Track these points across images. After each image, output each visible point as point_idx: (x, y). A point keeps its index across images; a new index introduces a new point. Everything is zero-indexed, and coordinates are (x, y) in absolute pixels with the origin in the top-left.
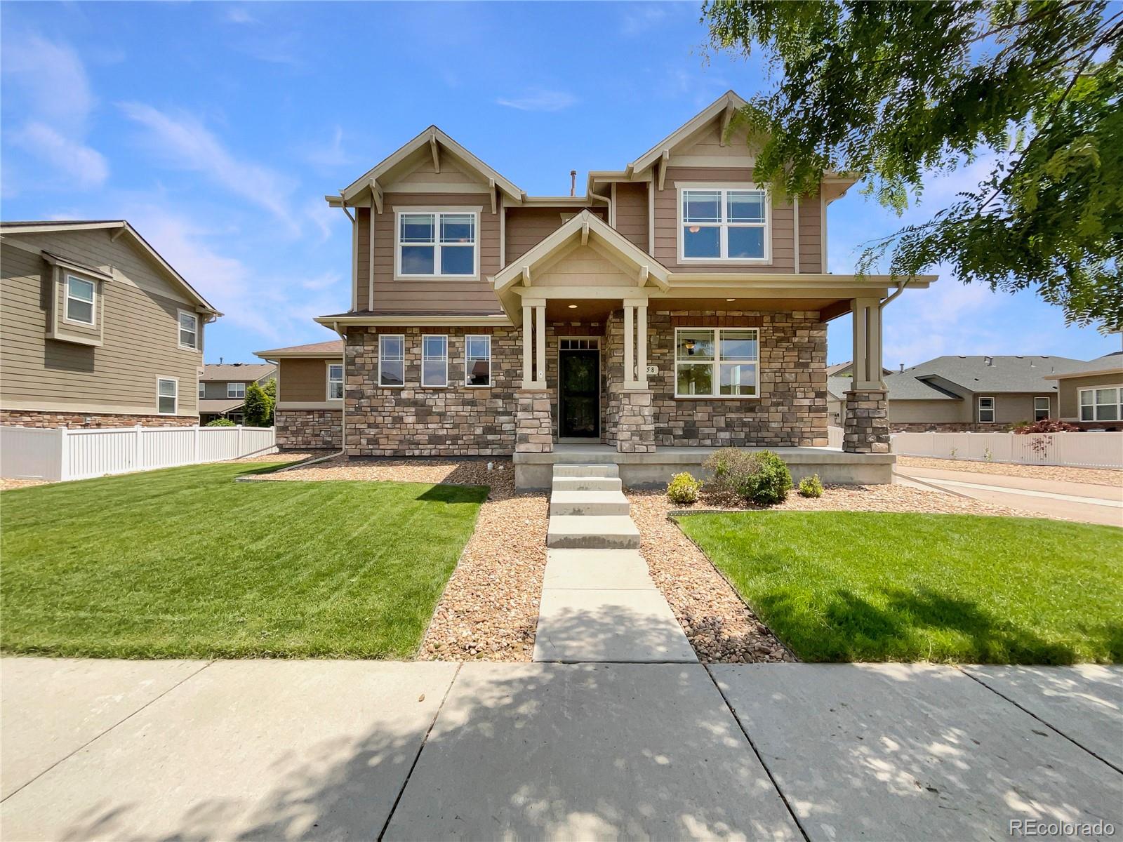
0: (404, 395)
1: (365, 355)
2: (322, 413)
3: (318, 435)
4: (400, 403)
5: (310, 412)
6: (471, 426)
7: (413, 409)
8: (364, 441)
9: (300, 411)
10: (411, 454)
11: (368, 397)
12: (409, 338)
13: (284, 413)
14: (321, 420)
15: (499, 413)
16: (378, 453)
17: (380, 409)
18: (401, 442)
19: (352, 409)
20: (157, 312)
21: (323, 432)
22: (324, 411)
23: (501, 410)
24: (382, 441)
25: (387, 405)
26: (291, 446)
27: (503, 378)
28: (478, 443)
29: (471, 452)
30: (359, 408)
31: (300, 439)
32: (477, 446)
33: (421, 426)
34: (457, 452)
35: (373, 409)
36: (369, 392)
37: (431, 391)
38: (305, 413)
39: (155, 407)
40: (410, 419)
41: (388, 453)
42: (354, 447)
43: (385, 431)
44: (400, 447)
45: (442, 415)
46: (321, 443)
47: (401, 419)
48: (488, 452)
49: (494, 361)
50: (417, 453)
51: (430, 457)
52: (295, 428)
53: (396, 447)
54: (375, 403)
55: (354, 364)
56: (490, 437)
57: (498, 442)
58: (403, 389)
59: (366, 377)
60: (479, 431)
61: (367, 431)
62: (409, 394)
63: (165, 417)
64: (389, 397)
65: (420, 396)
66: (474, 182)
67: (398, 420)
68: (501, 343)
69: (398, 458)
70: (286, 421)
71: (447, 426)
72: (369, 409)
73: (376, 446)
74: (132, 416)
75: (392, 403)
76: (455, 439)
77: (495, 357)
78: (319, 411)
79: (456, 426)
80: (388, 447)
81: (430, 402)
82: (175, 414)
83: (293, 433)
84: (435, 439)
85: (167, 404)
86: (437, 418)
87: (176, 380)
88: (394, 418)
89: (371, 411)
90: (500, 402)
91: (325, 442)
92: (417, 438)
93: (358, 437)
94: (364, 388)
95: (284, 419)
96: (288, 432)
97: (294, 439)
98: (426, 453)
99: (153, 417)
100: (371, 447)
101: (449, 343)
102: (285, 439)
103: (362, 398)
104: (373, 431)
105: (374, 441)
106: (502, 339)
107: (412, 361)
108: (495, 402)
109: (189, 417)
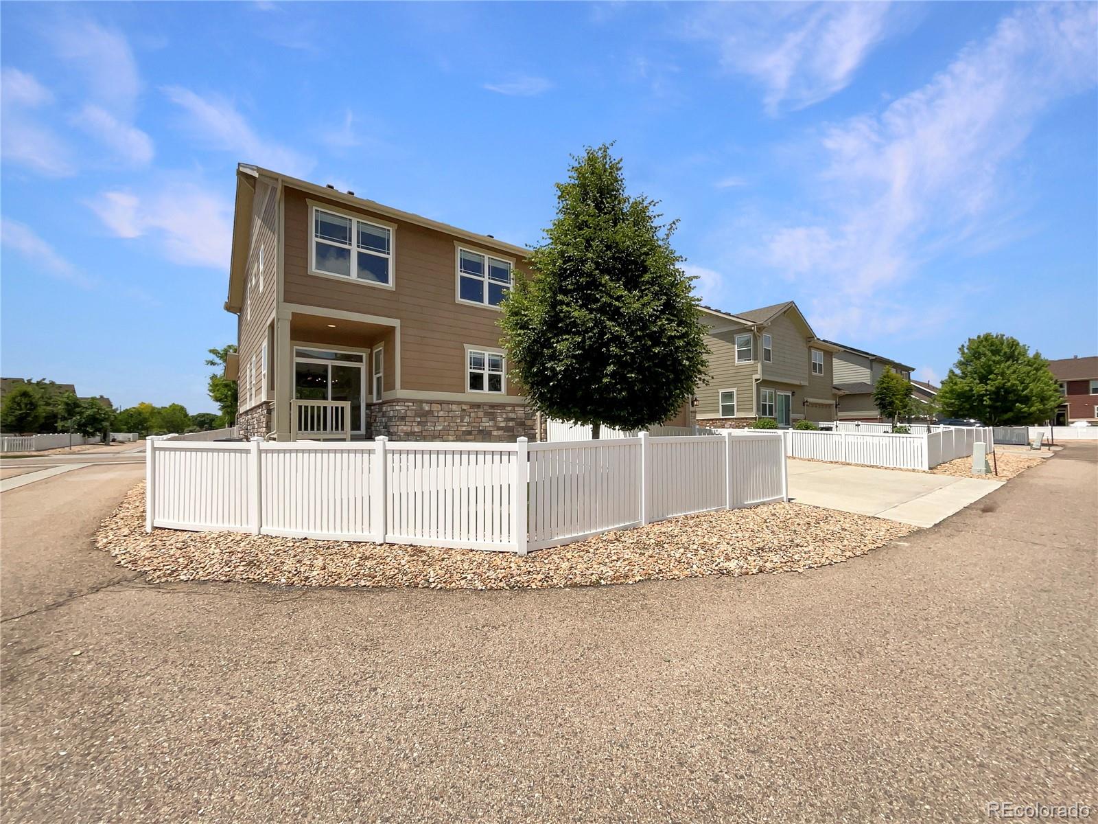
20: (721, 345)
39: (719, 412)
63: (725, 419)
74: (703, 420)
82: (735, 417)
85: (728, 410)
87: (734, 390)
99: (717, 419)
109: (746, 418)
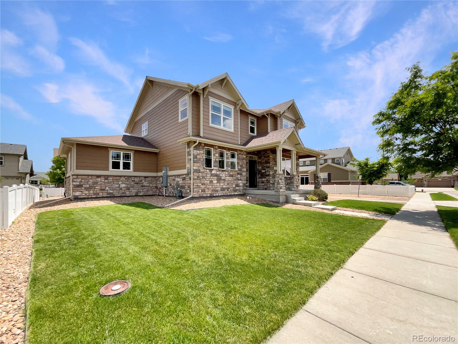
0: (213, 172)
1: (200, 155)
2: (106, 177)
3: (104, 190)
4: (212, 175)
5: (98, 176)
6: (232, 184)
7: (216, 178)
8: (200, 191)
9: (92, 176)
10: (215, 195)
11: (201, 172)
12: (214, 150)
13: (79, 177)
14: (106, 181)
15: (239, 180)
16: (205, 195)
17: (206, 177)
18: (212, 190)
19: (196, 177)
21: (107, 188)
22: (108, 176)
23: (239, 178)
24: (206, 190)
25: (208, 176)
26: (85, 197)
27: (240, 168)
28: (234, 190)
29: (233, 194)
30: (198, 177)
31: (92, 192)
32: (233, 191)
33: (218, 184)
34: (228, 194)
35: (203, 177)
36: (202, 170)
37: (221, 171)
38: (96, 177)
40: (215, 182)
41: (208, 195)
42: (197, 193)
43: (208, 186)
44: (212, 193)
45: (224, 180)
46: (106, 194)
47: (212, 181)
48: (236, 193)
49: (238, 161)
50: (217, 195)
51: (221, 196)
52: (88, 186)
53: (211, 193)
54: (204, 175)
55: (196, 158)
56: (237, 188)
57: (239, 190)
58: (213, 170)
59: (201, 164)
60: (234, 186)
61: (201, 186)
62: (215, 172)
64: (208, 173)
65: (218, 173)
66: (232, 97)
67: (211, 182)
68: (239, 155)
69: (211, 197)
70: (81, 182)
71: (226, 184)
72: (202, 177)
73: (204, 193)
75: (210, 175)
76: (228, 189)
77: (238, 160)
78: (105, 176)
79: (228, 184)
80: (208, 193)
81: (221, 175)
83: (86, 189)
84: (223, 189)
86: (223, 181)
88: (210, 181)
89: (203, 178)
90: (239, 176)
91: (108, 193)
92: (217, 189)
93: (198, 189)
94: (200, 168)
95: (79, 180)
96: (83, 188)
97: (87, 192)
98: (220, 195)
100: (203, 193)
101: (226, 153)
102: (80, 192)
103: (199, 173)
104: (203, 187)
105: (203, 191)
106: (240, 154)
107: (216, 159)
108: (238, 176)
